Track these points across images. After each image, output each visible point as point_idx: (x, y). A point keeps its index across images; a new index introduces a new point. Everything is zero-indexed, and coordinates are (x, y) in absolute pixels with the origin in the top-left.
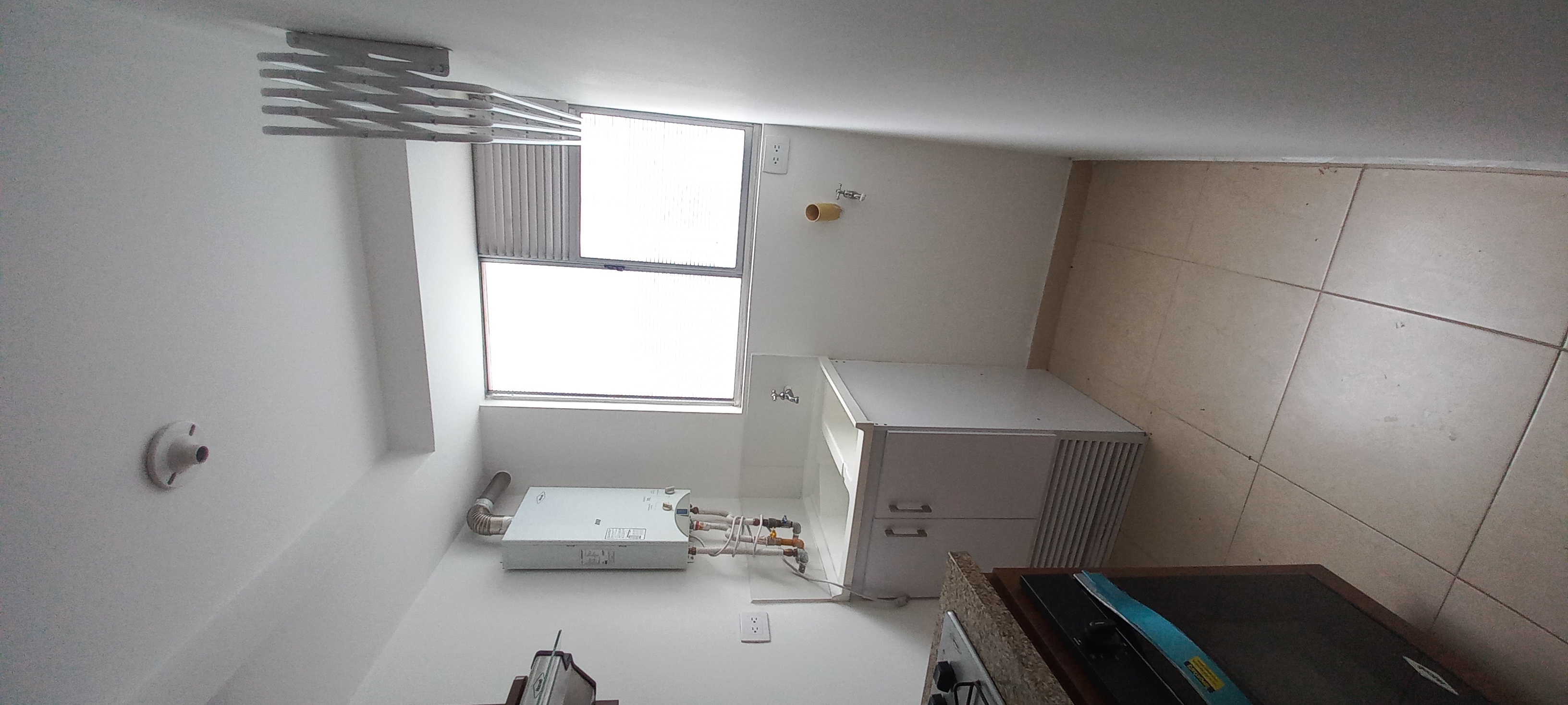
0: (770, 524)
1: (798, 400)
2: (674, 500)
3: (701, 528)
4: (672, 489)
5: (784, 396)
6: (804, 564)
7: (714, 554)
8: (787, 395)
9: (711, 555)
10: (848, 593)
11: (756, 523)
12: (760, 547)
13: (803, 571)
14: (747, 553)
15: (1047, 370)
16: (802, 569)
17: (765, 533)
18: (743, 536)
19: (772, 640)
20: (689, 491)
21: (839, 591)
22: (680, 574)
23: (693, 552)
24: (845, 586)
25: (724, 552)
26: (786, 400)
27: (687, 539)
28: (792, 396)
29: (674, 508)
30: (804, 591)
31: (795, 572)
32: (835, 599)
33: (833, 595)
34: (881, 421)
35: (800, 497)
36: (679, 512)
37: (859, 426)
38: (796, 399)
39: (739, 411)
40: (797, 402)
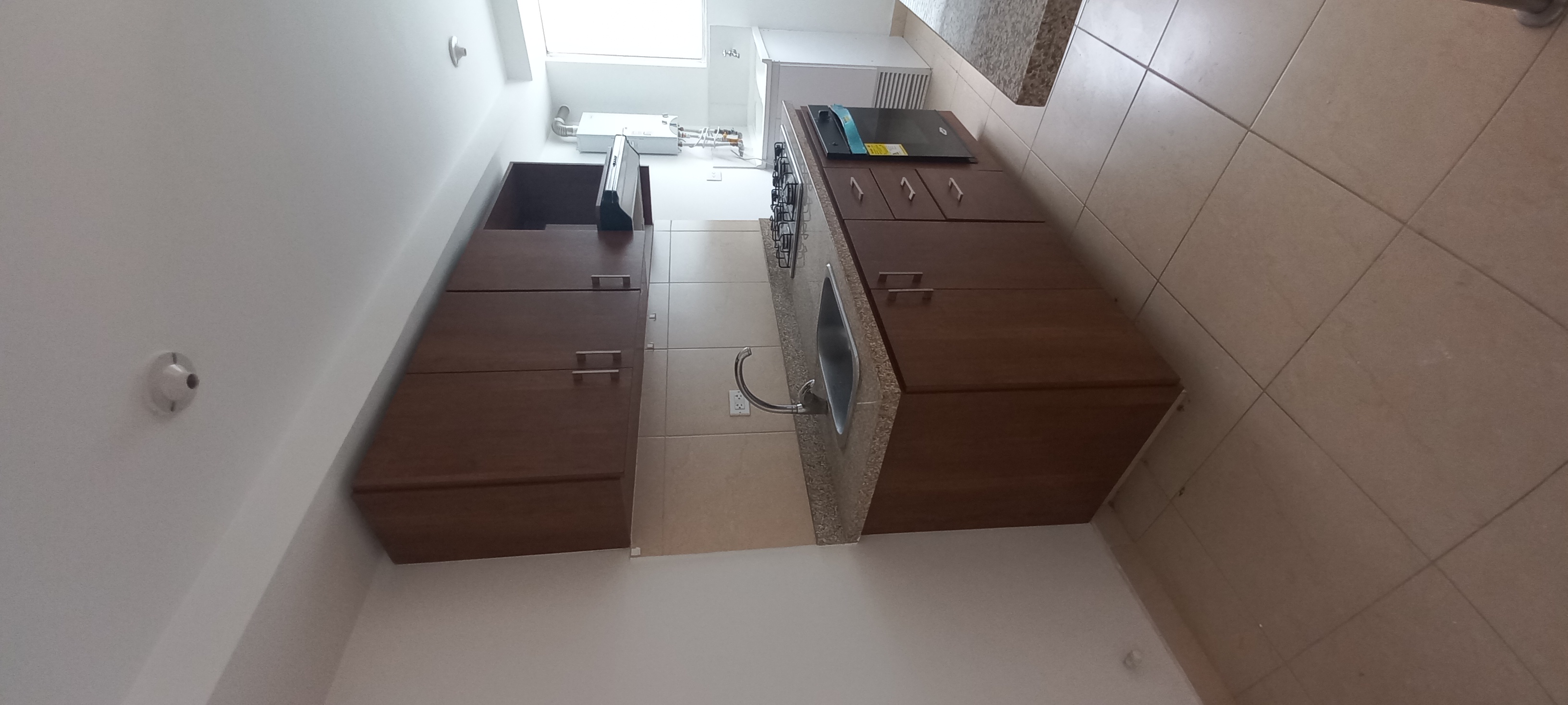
0: (721, 132)
1: (739, 56)
2: (669, 120)
3: (685, 136)
4: (667, 115)
5: (731, 53)
6: (742, 151)
7: (692, 146)
8: (733, 53)
9: (690, 147)
10: (765, 163)
11: (716, 132)
12: (716, 142)
13: (742, 156)
14: (711, 145)
15: (903, 37)
16: (741, 154)
17: (721, 136)
18: (708, 137)
19: (722, 180)
20: (677, 116)
21: (759, 163)
22: (676, 157)
23: (680, 145)
24: (763, 159)
25: (698, 145)
26: (732, 56)
27: (676, 136)
28: (736, 53)
29: (668, 123)
30: (740, 163)
31: (737, 156)
32: (758, 167)
33: (757, 165)
34: (775, 59)
35: (746, 126)
36: (671, 124)
37: (764, 61)
38: (738, 55)
39: (705, 66)
40: (739, 57)
